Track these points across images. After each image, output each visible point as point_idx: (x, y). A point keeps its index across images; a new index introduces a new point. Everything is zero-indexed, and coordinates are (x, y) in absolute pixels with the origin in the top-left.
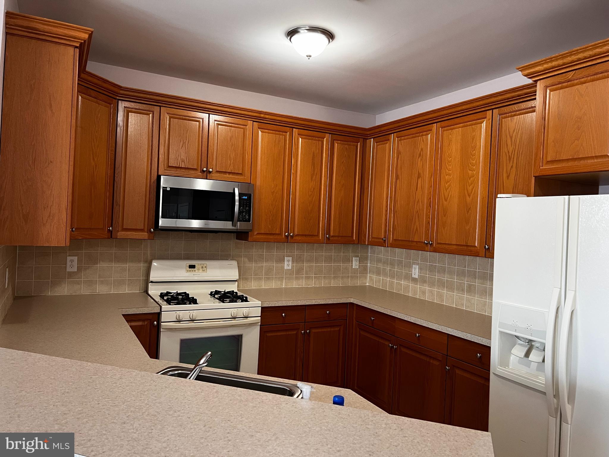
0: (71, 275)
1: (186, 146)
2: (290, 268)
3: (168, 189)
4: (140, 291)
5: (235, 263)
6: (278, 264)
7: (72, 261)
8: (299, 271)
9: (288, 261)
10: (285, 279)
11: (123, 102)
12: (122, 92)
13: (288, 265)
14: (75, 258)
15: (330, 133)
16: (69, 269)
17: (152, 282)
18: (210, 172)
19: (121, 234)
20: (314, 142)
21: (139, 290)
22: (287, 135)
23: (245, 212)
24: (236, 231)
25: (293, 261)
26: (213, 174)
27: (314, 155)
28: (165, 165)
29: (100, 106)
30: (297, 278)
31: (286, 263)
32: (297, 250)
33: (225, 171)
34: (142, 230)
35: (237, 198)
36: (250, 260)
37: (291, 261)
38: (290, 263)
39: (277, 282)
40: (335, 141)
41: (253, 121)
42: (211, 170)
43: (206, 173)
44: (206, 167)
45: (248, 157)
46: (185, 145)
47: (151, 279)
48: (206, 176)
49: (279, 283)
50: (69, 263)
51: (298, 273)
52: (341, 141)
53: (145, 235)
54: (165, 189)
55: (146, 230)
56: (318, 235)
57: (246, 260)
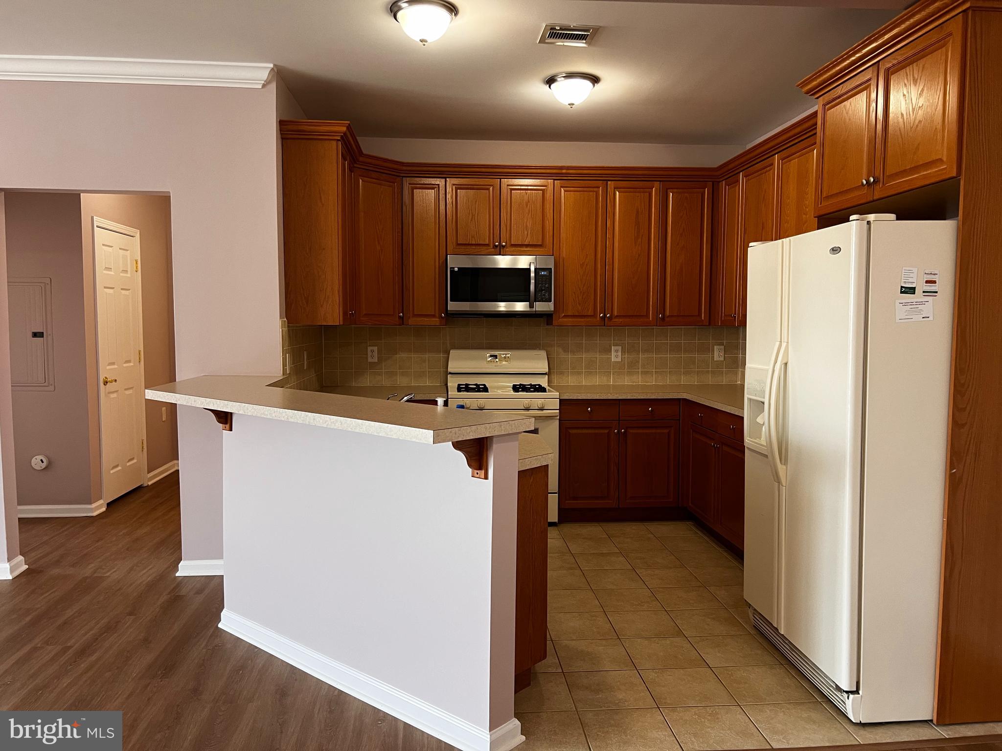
0: (373, 365)
1: (476, 218)
2: (619, 359)
3: (456, 269)
4: (441, 383)
5: (543, 354)
6: (602, 355)
7: (372, 351)
8: (633, 365)
9: (617, 351)
10: (613, 374)
11: (408, 179)
12: (405, 168)
13: (616, 356)
14: (375, 349)
15: (660, 181)
16: (370, 360)
17: (450, 373)
18: (504, 247)
19: (412, 321)
20: (637, 194)
21: (439, 383)
22: (599, 191)
23: (544, 290)
24: (534, 313)
25: (623, 352)
26: (507, 248)
27: (638, 212)
28: (454, 243)
29: (382, 187)
30: (630, 373)
31: (613, 354)
32: (628, 337)
33: (521, 243)
34: (434, 316)
35: (532, 275)
36: (566, 350)
37: (621, 351)
38: (620, 354)
39: (602, 377)
40: (669, 190)
41: (554, 180)
42: (504, 244)
43: (499, 247)
44: (499, 241)
45: (549, 224)
46: (474, 218)
47: (450, 370)
48: (499, 251)
49: (605, 378)
50: (369, 354)
51: (631, 367)
52: (677, 189)
53: (436, 321)
54: (453, 269)
55: (437, 315)
56: (647, 315)
57: (560, 350)
